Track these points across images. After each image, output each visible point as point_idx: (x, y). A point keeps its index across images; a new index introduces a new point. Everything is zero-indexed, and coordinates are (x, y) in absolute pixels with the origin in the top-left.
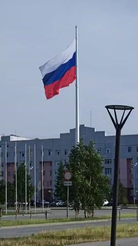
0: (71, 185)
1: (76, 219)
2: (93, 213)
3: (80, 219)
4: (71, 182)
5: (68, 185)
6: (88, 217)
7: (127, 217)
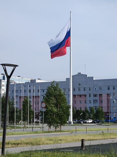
0: (45, 111)
1: (49, 132)
2: (61, 128)
3: (52, 132)
4: (45, 109)
5: (44, 111)
6: (57, 131)
7: (82, 131)
